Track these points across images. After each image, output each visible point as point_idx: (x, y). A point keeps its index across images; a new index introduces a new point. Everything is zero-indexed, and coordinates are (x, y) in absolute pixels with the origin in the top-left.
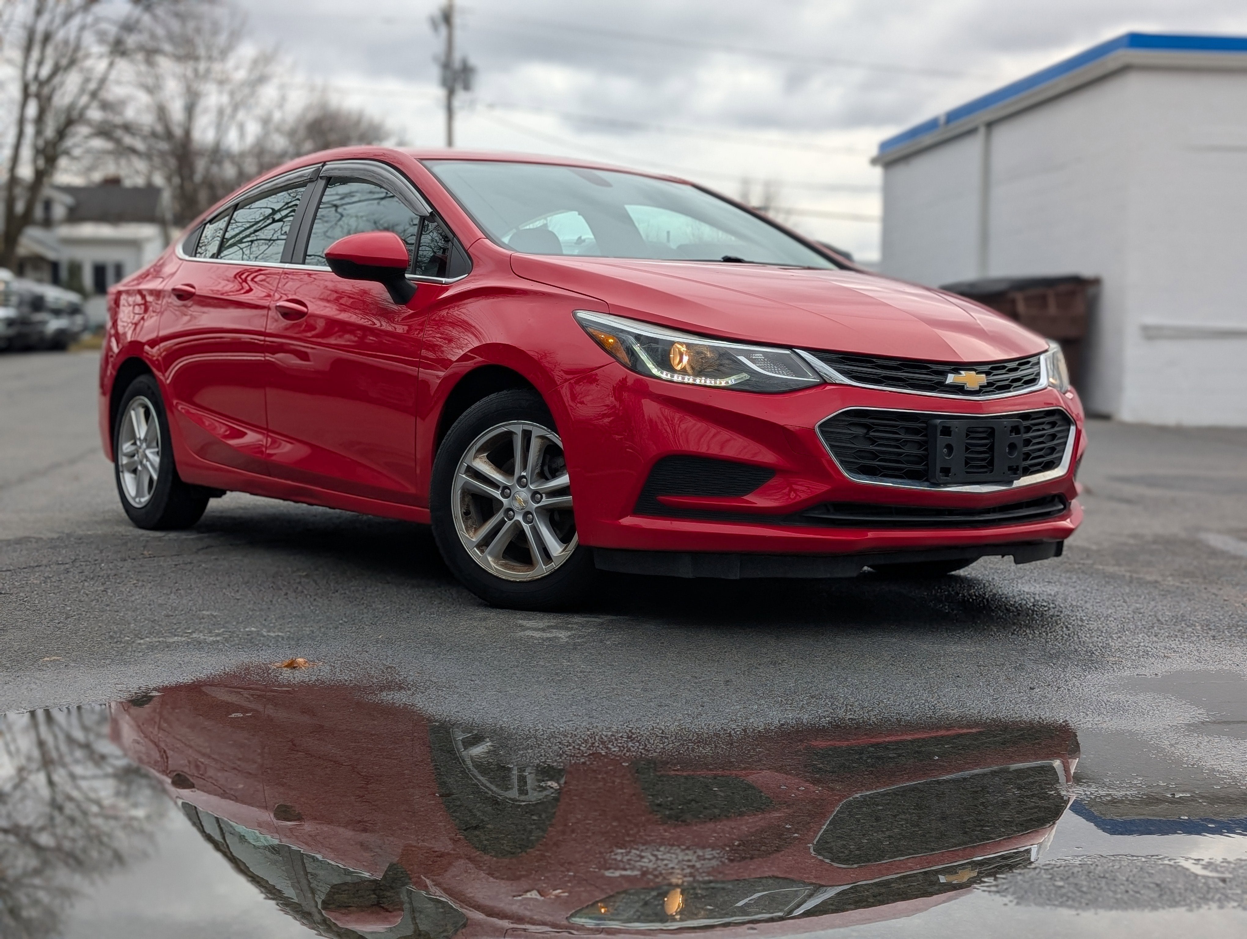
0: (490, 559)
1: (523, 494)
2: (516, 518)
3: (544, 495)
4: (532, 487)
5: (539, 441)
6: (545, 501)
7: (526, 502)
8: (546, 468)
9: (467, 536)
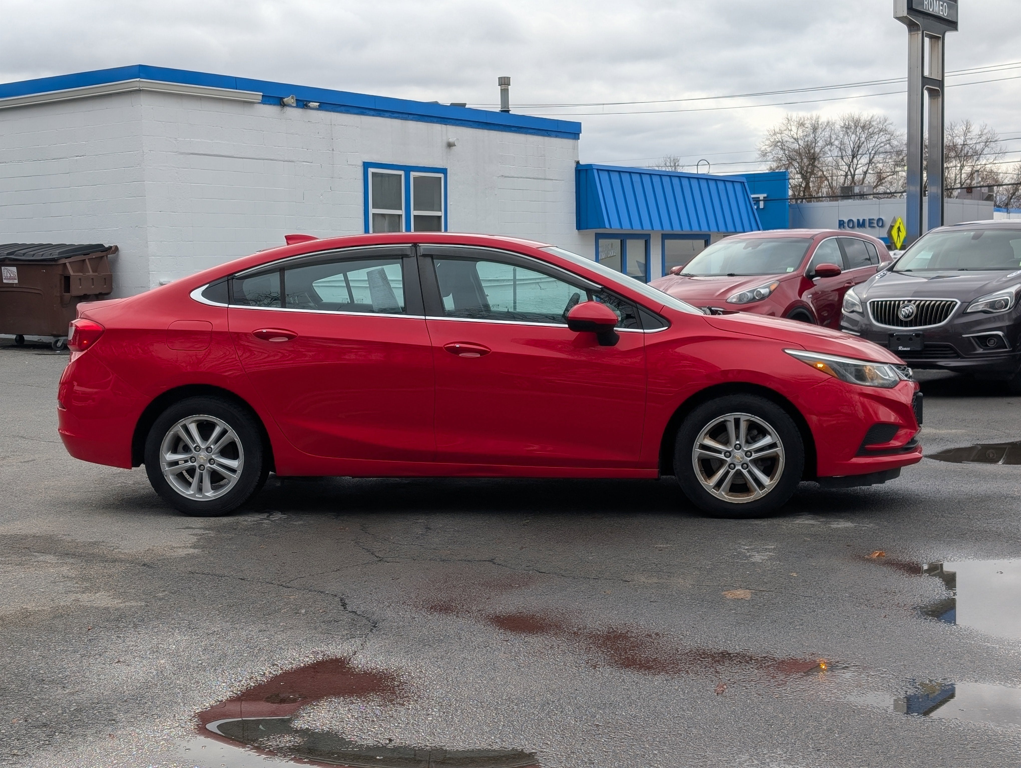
0: (723, 493)
1: (739, 454)
2: (737, 468)
3: (753, 453)
4: (745, 449)
5: (745, 423)
6: (754, 456)
7: (742, 458)
8: (749, 438)
9: (706, 483)
